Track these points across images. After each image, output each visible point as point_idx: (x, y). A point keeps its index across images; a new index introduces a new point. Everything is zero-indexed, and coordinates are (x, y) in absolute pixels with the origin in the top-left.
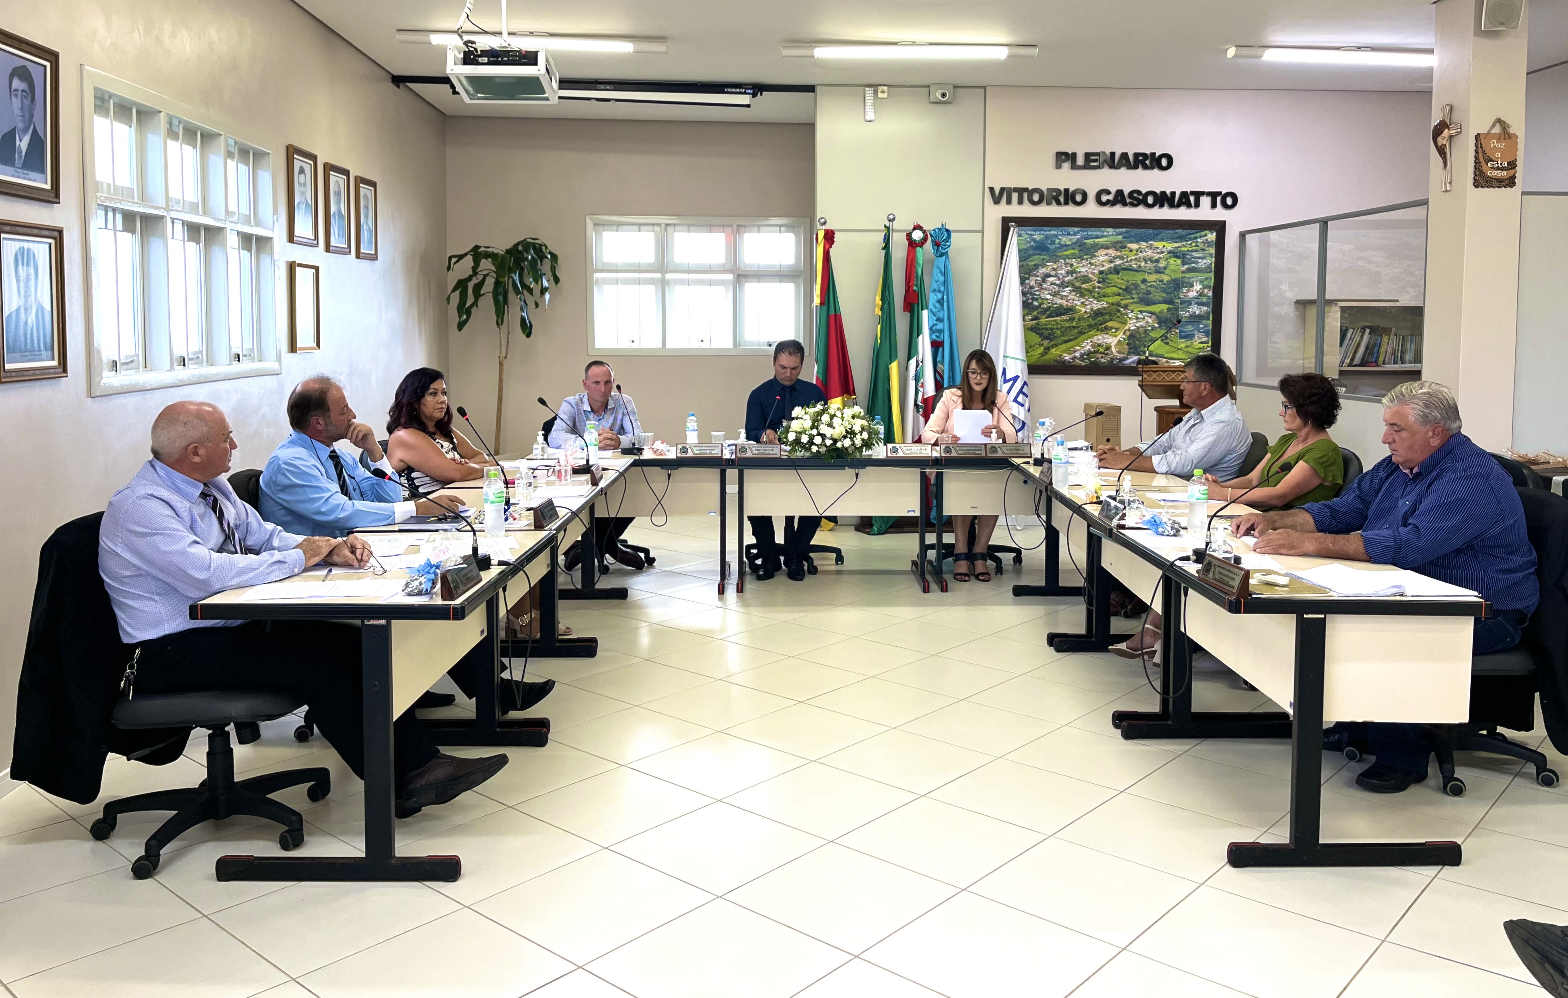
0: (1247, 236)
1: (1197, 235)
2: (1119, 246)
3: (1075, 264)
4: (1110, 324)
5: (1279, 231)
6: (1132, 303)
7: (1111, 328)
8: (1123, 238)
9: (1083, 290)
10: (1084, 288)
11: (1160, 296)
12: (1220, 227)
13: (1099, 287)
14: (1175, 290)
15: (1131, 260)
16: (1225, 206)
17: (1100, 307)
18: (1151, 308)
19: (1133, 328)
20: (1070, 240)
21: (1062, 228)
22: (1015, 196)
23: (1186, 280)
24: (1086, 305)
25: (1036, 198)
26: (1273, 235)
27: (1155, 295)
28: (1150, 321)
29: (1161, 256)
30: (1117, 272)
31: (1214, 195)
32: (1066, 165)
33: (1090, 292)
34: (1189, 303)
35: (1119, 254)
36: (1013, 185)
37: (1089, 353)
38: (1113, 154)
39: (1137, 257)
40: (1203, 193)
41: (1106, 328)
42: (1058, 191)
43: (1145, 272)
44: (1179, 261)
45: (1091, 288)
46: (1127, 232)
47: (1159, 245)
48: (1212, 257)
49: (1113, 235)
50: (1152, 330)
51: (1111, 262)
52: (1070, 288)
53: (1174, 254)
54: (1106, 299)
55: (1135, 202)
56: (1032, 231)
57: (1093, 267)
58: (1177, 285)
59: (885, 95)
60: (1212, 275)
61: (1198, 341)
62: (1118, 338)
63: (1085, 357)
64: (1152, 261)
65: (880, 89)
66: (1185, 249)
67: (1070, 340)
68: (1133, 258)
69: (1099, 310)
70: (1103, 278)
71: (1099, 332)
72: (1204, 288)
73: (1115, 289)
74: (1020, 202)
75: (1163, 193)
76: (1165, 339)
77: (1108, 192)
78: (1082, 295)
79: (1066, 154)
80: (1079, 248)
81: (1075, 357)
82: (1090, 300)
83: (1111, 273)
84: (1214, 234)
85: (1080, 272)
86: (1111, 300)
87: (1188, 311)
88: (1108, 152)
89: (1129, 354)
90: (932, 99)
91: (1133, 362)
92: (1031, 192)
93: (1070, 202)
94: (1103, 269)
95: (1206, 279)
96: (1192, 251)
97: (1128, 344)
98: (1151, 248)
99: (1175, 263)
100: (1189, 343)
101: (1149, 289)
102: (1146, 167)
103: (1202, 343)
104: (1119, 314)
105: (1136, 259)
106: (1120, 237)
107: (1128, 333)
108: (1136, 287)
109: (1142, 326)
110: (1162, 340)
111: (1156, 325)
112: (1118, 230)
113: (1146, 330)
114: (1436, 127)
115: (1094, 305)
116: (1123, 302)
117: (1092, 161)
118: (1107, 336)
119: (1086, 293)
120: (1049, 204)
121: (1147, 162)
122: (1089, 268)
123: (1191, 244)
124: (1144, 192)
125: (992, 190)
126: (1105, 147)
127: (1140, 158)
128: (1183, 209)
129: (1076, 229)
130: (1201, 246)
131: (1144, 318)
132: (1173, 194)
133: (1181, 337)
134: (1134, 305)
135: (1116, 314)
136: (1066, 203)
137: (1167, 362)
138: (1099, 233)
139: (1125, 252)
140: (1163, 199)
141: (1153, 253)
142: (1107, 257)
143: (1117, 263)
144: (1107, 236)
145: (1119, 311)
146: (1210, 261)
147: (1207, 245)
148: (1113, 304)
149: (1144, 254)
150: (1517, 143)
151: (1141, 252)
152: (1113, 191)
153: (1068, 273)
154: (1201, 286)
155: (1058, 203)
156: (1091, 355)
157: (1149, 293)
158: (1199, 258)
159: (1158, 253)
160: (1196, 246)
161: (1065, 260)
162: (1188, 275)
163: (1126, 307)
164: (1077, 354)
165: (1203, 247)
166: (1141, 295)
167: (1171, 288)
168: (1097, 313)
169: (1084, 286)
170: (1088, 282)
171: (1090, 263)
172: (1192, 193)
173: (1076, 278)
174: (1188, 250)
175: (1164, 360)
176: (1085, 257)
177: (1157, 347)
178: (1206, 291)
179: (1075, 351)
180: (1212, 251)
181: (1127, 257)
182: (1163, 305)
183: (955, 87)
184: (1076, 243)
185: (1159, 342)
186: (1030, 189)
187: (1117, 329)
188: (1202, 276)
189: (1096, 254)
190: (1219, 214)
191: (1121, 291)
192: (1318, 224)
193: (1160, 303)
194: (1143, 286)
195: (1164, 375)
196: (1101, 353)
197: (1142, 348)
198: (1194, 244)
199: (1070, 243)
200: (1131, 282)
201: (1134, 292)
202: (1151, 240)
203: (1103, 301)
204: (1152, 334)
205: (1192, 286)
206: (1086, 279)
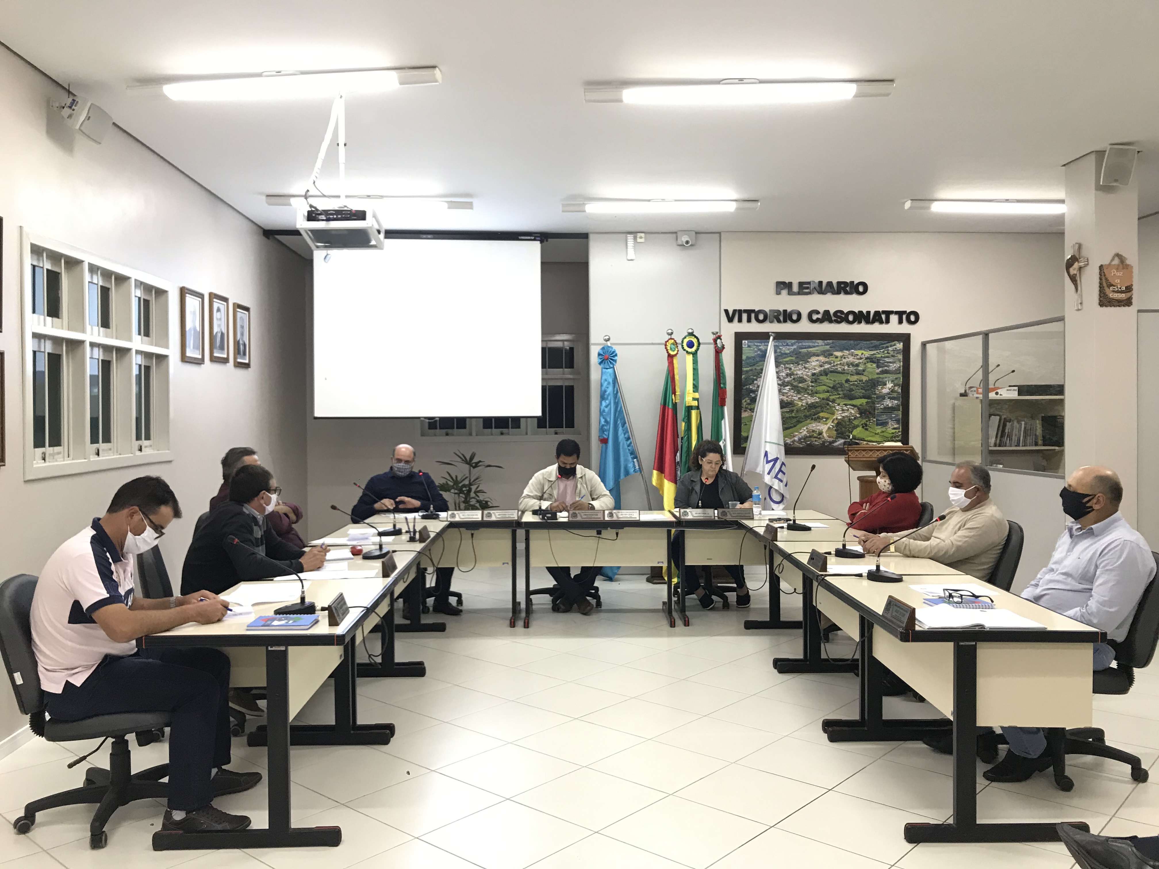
0: (928, 345)
1: (888, 345)
2: (827, 354)
3: (793, 368)
4: (821, 415)
5: (952, 341)
6: (839, 398)
7: (823, 418)
8: (830, 347)
9: (799, 389)
10: (801, 387)
11: (860, 392)
12: (906, 339)
13: (812, 386)
14: (872, 388)
15: (837, 365)
16: (910, 322)
17: (813, 401)
18: (854, 402)
19: (839, 418)
20: (789, 349)
21: (782, 341)
22: (745, 316)
23: (881, 380)
24: (803, 400)
25: (761, 317)
26: (947, 344)
27: (857, 392)
28: (853, 412)
29: (861, 361)
30: (826, 375)
31: (900, 314)
32: (784, 292)
33: (805, 390)
34: (883, 397)
35: (827, 360)
36: (743, 308)
37: (805, 438)
38: (821, 283)
39: (842, 362)
40: (892, 312)
41: (819, 418)
42: (778, 312)
43: (848, 373)
44: (874, 365)
45: (806, 387)
46: (833, 343)
47: (859, 352)
48: (900, 362)
49: (822, 345)
50: (855, 419)
51: (821, 366)
52: (789, 387)
53: (871, 360)
54: (818, 395)
55: (839, 320)
56: (758, 342)
57: (807, 370)
58: (874, 384)
59: (642, 240)
60: (900, 376)
61: (893, 427)
62: (828, 425)
63: (802, 440)
64: (853, 365)
65: (639, 235)
66: (880, 356)
67: (791, 427)
68: (839, 363)
69: (812, 403)
70: (815, 379)
71: (812, 421)
72: (895, 386)
73: (824, 388)
74: (749, 320)
75: (861, 312)
76: (865, 426)
77: (818, 312)
78: (799, 392)
79: (784, 283)
80: (796, 356)
81: (794, 441)
82: (806, 396)
83: (821, 375)
84: (902, 344)
85: (797, 374)
86: (822, 396)
87: (883, 404)
88: (817, 281)
89: (837, 437)
90: (680, 243)
91: (840, 444)
92: (757, 313)
93: (788, 321)
94: (815, 371)
95: (896, 379)
96: (884, 357)
97: (836, 430)
98: (852, 355)
99: (872, 367)
100: (884, 428)
101: (852, 387)
102: (847, 293)
103: (894, 429)
104: (828, 407)
105: (841, 364)
106: (828, 347)
107: (836, 422)
108: (841, 385)
109: (847, 416)
110: (863, 427)
111: (858, 415)
112: (826, 342)
113: (850, 419)
114: (1068, 260)
115: (808, 400)
116: (832, 398)
117: (804, 288)
118: (819, 424)
119: (802, 390)
120: (771, 322)
121: (848, 289)
122: (804, 371)
123: (883, 352)
124: (845, 312)
125: (726, 311)
126: (814, 277)
127: (842, 286)
128: (876, 325)
129: (793, 341)
130: (892, 353)
131: (848, 410)
132: (868, 313)
133: (877, 425)
134: (840, 399)
135: (826, 407)
136: (785, 321)
137: (867, 444)
138: (811, 344)
139: (831, 359)
140: (860, 317)
141: (854, 359)
142: (818, 363)
143: (826, 367)
144: (818, 346)
145: (828, 404)
146: (899, 365)
147: (896, 352)
148: (823, 399)
149: (847, 360)
150: (1132, 272)
151: (845, 358)
152: (821, 311)
153: (787, 375)
154: (892, 385)
155: (779, 321)
156: (807, 439)
157: (851, 390)
158: (890, 362)
159: (858, 359)
160: (888, 353)
161: (785, 365)
162: (881, 376)
163: (833, 401)
164: (796, 439)
165: (893, 354)
166: (845, 392)
167: (868, 386)
168: (811, 406)
169: (800, 385)
170: (804, 382)
171: (805, 367)
172: (884, 312)
173: (794, 379)
174: (881, 357)
175: (865, 442)
176: (801, 362)
177: (858, 432)
178: (896, 388)
179: (794, 436)
180: (900, 357)
181: (834, 362)
182: (863, 399)
183: (696, 233)
184: (793, 352)
185: (860, 429)
186: (756, 310)
187: (827, 419)
188: (892, 377)
189: (809, 360)
190: (905, 328)
191: (830, 389)
192: (981, 336)
193: (861, 398)
194: (847, 385)
195: (864, 453)
196: (815, 437)
197: (847, 433)
198: (886, 352)
199: (788, 352)
200: (837, 382)
201: (839, 389)
202: (852, 349)
203: (816, 396)
204: (856, 422)
205: (886, 384)
206: (802, 380)
